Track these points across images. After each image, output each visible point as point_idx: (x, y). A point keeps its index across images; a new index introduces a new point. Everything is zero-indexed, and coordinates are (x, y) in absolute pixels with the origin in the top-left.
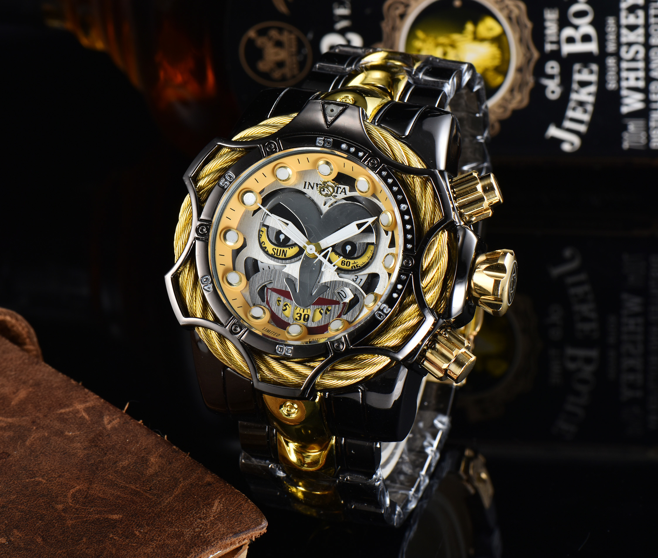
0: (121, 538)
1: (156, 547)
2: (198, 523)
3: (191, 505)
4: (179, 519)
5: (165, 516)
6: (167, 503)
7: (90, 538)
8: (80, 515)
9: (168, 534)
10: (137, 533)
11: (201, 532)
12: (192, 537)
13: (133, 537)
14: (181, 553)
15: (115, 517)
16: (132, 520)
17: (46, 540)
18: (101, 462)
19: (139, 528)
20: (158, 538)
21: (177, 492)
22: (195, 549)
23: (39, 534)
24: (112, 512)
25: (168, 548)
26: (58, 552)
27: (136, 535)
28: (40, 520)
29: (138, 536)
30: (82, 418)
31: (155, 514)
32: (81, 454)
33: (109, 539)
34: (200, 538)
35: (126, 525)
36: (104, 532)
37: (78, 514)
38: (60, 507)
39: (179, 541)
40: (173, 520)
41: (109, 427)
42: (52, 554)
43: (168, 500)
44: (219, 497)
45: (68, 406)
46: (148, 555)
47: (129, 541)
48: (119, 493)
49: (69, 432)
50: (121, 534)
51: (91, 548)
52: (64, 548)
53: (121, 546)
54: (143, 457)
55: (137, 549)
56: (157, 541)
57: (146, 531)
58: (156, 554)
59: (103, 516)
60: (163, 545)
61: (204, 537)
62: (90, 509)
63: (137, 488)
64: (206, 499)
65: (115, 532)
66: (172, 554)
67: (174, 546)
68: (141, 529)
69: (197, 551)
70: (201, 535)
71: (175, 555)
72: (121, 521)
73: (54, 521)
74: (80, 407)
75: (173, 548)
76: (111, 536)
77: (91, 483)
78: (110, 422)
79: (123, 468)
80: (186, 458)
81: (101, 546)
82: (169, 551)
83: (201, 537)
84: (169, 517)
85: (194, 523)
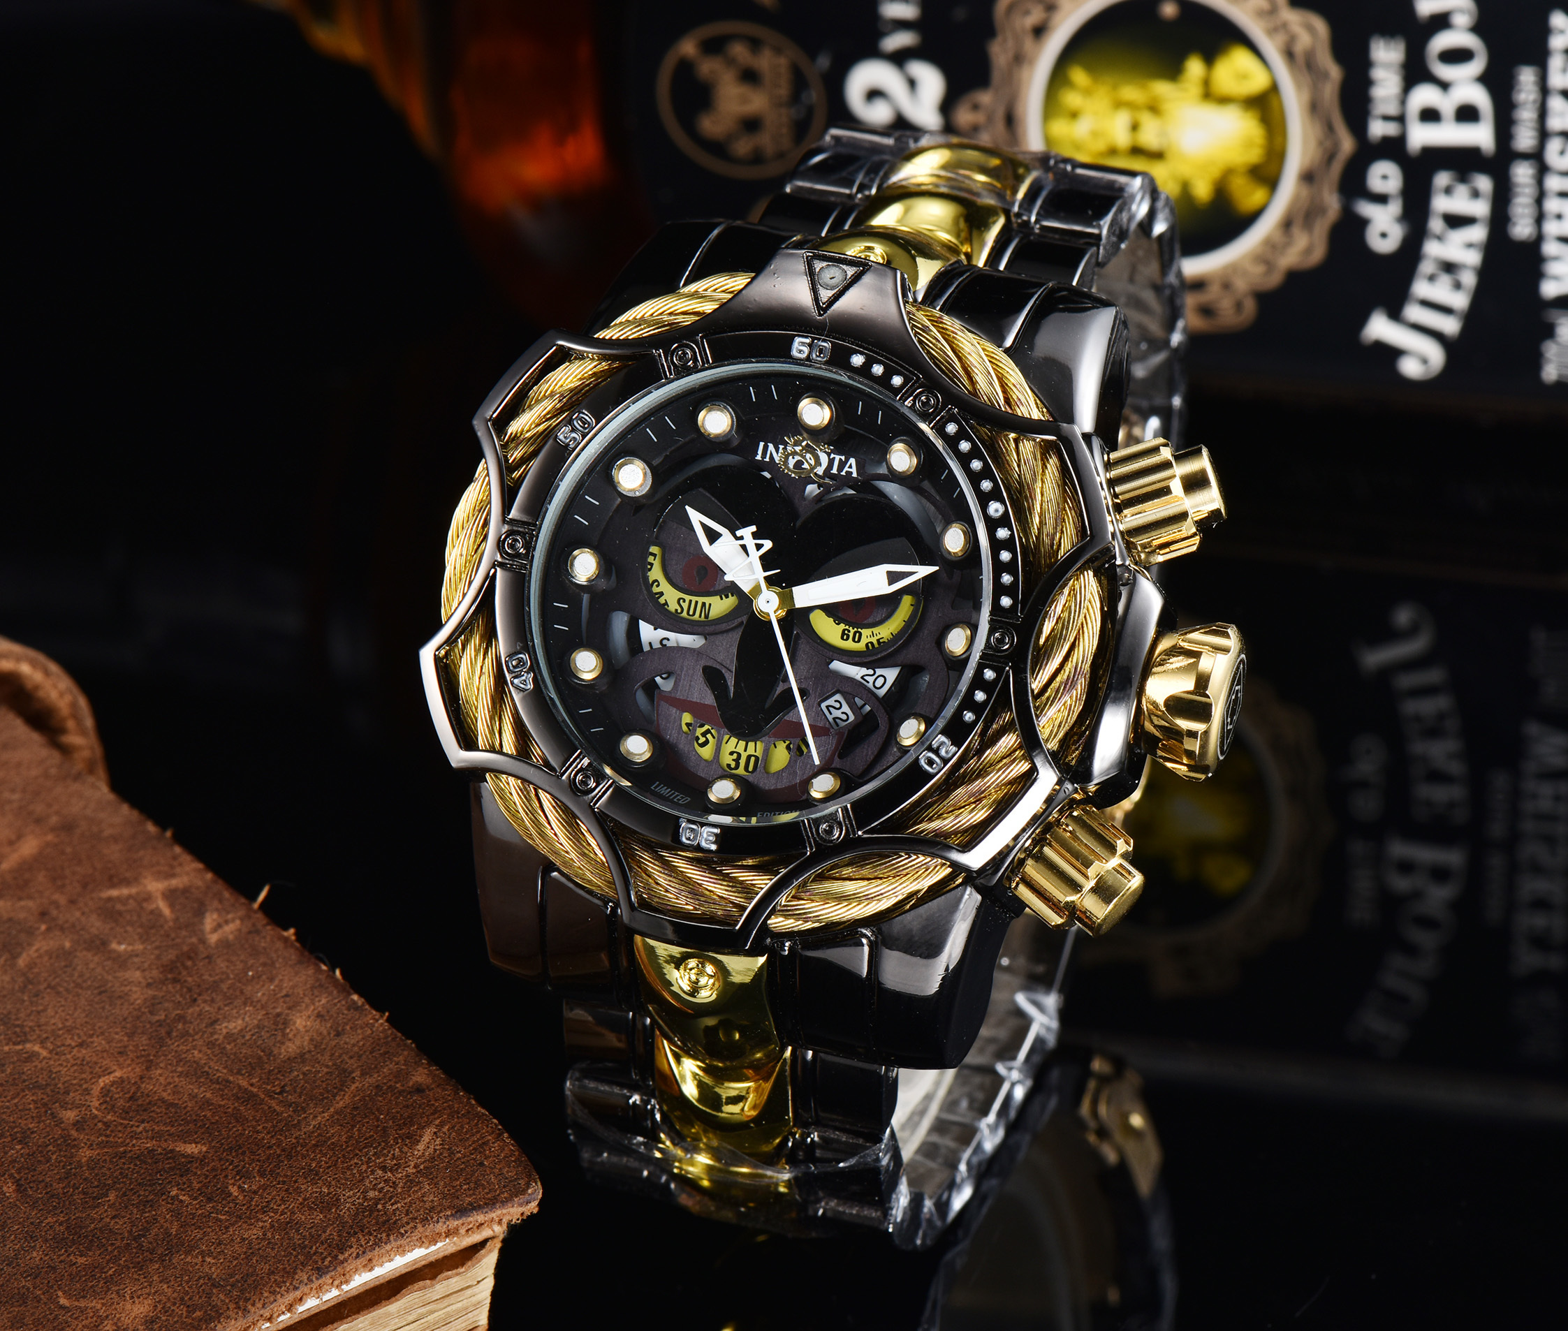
0: (195, 1199)
1: (272, 1226)
2: (376, 1178)
3: (368, 1135)
4: (335, 1165)
5: (304, 1157)
6: (314, 1127)
7: (124, 1194)
8: (111, 1139)
9: (305, 1199)
10: (234, 1191)
11: (380, 1200)
12: (357, 1209)
13: (223, 1199)
14: (326, 1246)
15: (191, 1149)
16: (227, 1160)
17: (25, 1190)
18: (181, 1018)
19: (240, 1179)
20: (280, 1205)
21: (341, 1102)
22: (358, 1240)
23: (11, 1176)
24: (185, 1137)
25: (297, 1231)
26: (46, 1221)
27: (231, 1194)
28: (20, 1142)
29: (236, 1197)
30: (157, 913)
31: (283, 1150)
32: (138, 996)
33: (169, 1200)
34: (376, 1213)
35: (214, 1169)
36: (160, 1182)
37: (107, 1136)
38: (70, 1115)
39: (325, 1217)
40: (320, 1167)
41: (213, 938)
42: (32, 1223)
43: (317, 1118)
44: (437, 1122)
45: (126, 882)
46: (250, 1243)
47: (213, 1207)
48: (208, 1095)
49: (120, 943)
50: (198, 1190)
51: (123, 1217)
52: (62, 1212)
53: (193, 1219)
54: (278, 1015)
55: (227, 1228)
56: (276, 1212)
57: (254, 1187)
58: (269, 1243)
59: (164, 1145)
60: (288, 1223)
61: (385, 1213)
62: (138, 1126)
63: (252, 1085)
64: (405, 1124)
65: (184, 1183)
66: (305, 1247)
67: (312, 1227)
68: (244, 1183)
69: (363, 1243)
70: (380, 1207)
71: (311, 1248)
72: (202, 1160)
73: (50, 1147)
74: (155, 886)
75: (310, 1234)
76: (173, 1193)
77: (150, 1065)
78: (219, 926)
79: (230, 1037)
80: (378, 1022)
81: (147, 1215)
82: (299, 1239)
83: (378, 1211)
84: (313, 1160)
85: (368, 1177)
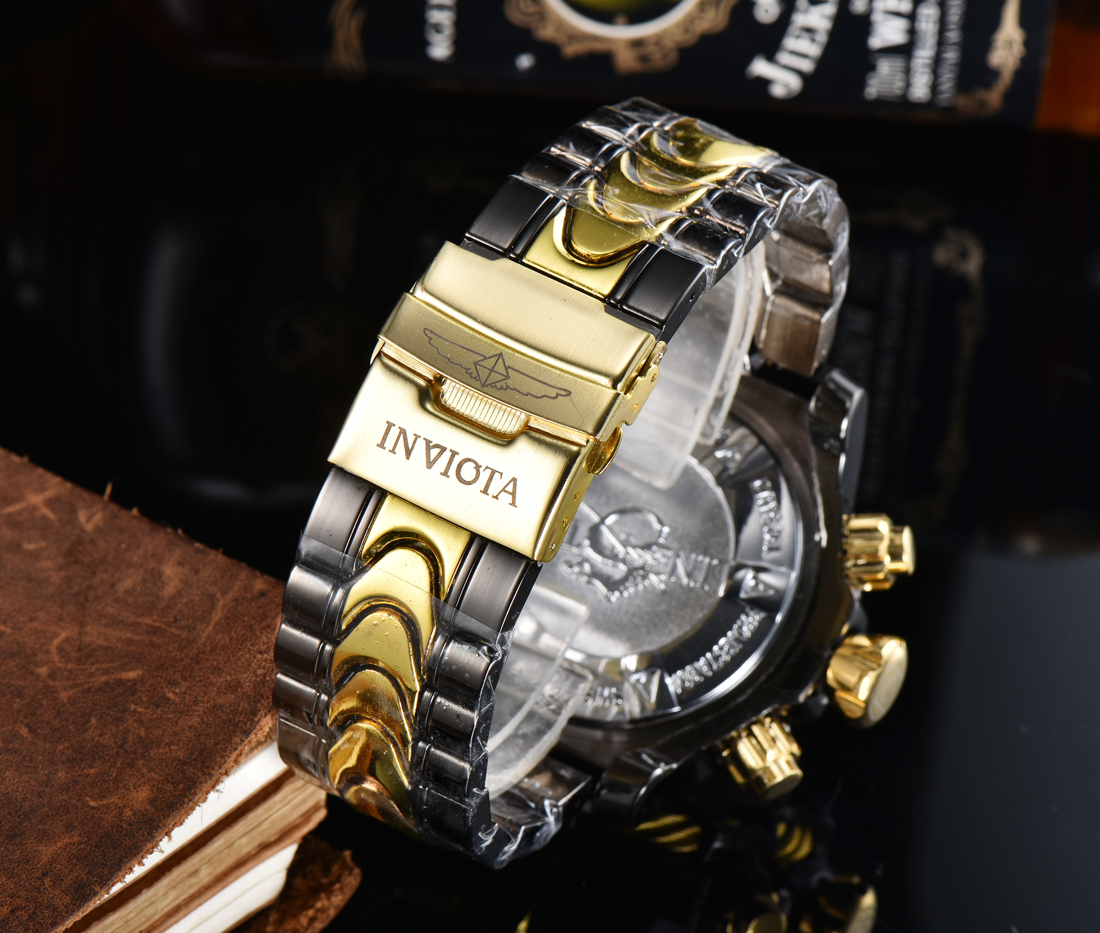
0: (148, 708)
1: (205, 713)
2: (258, 661)
3: (242, 634)
4: (229, 660)
5: (207, 660)
6: (206, 638)
7: (101, 718)
8: (77, 681)
9: (218, 688)
10: (171, 695)
11: (266, 674)
12: (254, 684)
13: (166, 704)
14: (243, 715)
15: (132, 675)
16: (158, 676)
18: (90, 587)
19: (172, 687)
20: (204, 697)
21: (216, 616)
22: (262, 704)
24: (124, 668)
25: (222, 711)
26: (58, 749)
27: (169, 699)
29: (174, 700)
30: (44, 518)
31: (192, 659)
32: (56, 578)
33: (132, 714)
34: (267, 684)
35: (152, 685)
36: (121, 703)
37: (74, 680)
38: (44, 671)
39: (236, 696)
40: (220, 664)
41: (89, 527)
43: (206, 631)
45: (15, 500)
46: (195, 728)
47: (162, 711)
48: (129, 635)
49: (29, 543)
50: (148, 701)
51: (107, 734)
52: (65, 740)
53: (152, 722)
54: (153, 570)
55: (176, 722)
56: (203, 702)
57: (183, 690)
58: (207, 724)
59: (113, 677)
60: (214, 707)
61: (273, 682)
62: (91, 668)
63: (154, 621)
65: (137, 700)
66: (231, 720)
67: (230, 706)
68: (175, 688)
69: (266, 706)
70: (268, 678)
71: (235, 719)
72: (142, 680)
73: (40, 696)
74: (36, 499)
75: (231, 710)
76: (133, 707)
77: (82, 624)
78: (89, 519)
79: (127, 592)
80: (217, 558)
81: (121, 728)
82: (225, 716)
83: (268, 681)
84: (214, 660)
85: (253, 661)
